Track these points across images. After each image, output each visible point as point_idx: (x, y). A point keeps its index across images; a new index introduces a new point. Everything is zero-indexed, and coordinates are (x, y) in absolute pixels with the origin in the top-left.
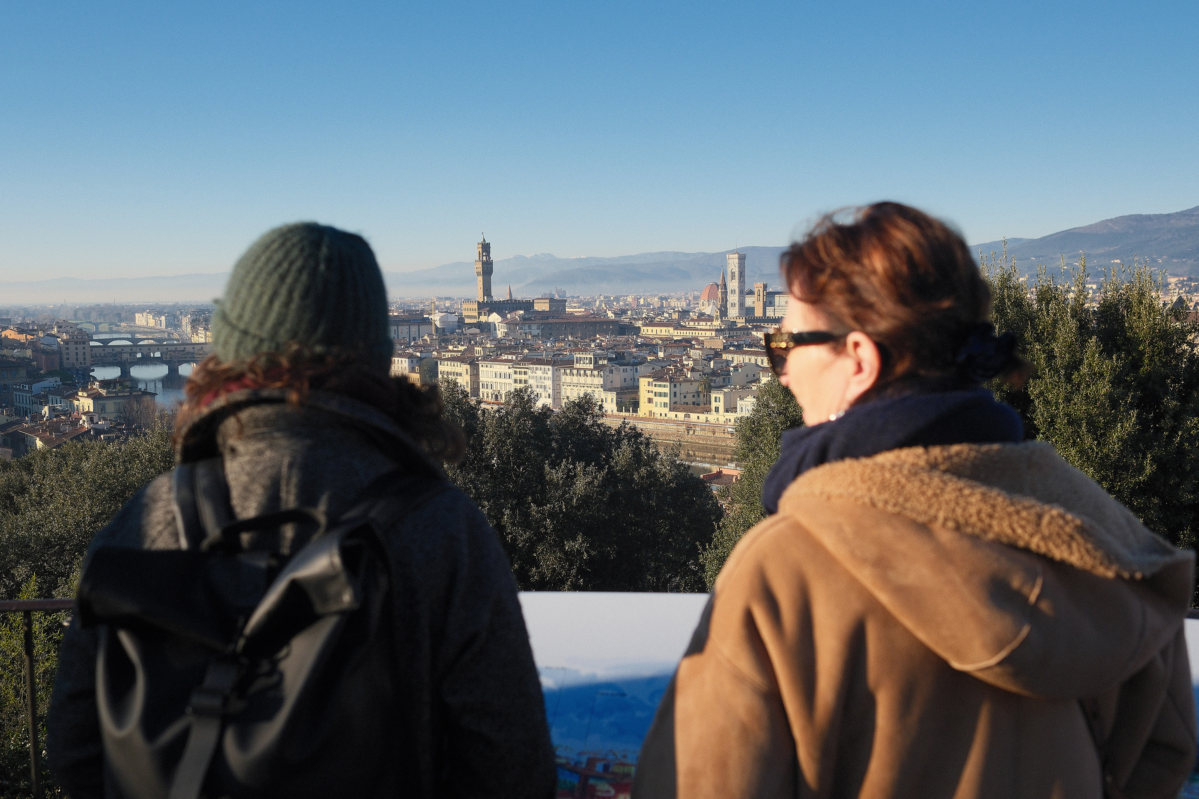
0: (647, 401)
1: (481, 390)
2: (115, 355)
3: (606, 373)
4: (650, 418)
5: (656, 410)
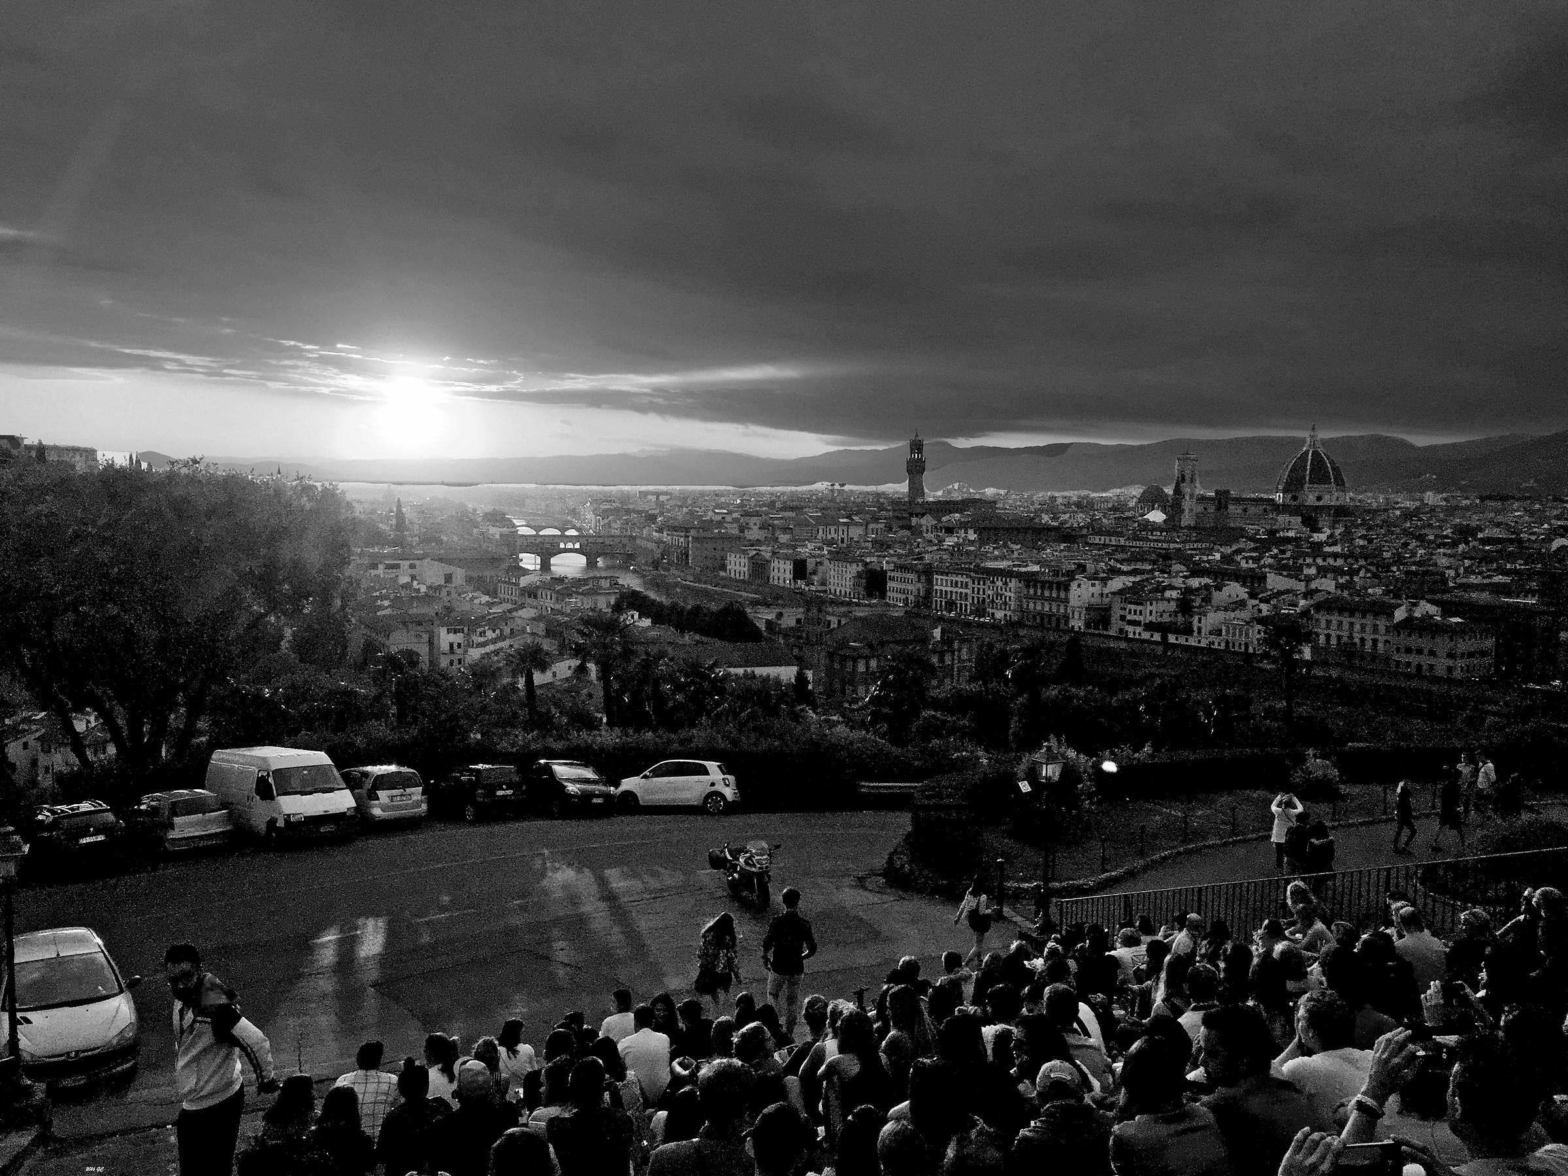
0: (1118, 618)
1: (934, 599)
2: (537, 545)
3: (1074, 585)
4: (1122, 635)
5: (1130, 629)
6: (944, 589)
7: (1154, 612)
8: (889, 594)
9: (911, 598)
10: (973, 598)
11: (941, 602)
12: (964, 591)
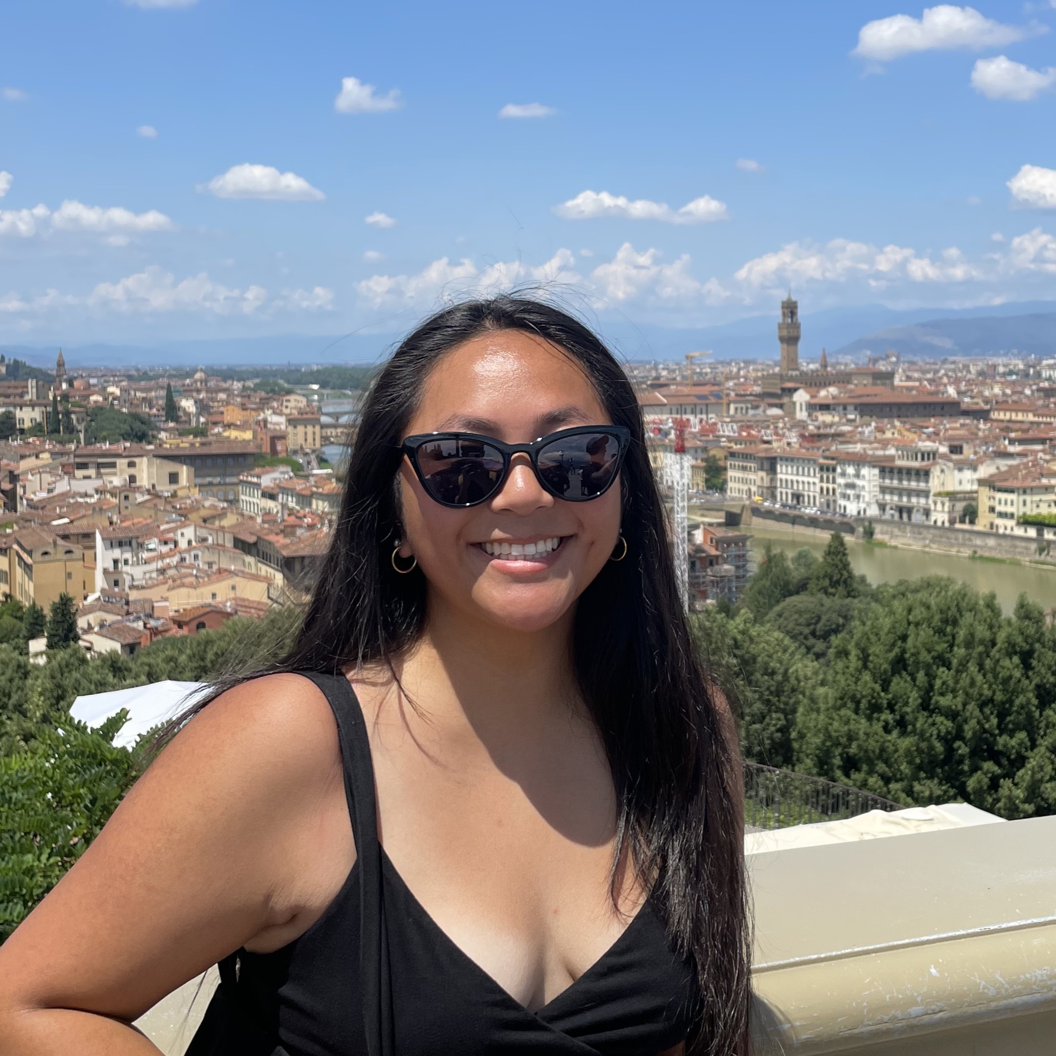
0: (987, 510)
1: (779, 490)
3: (936, 472)
4: (992, 532)
5: (999, 522)
6: (789, 477)
7: (1028, 503)
8: (730, 485)
9: (754, 489)
10: (822, 489)
11: (787, 494)
12: (811, 480)
